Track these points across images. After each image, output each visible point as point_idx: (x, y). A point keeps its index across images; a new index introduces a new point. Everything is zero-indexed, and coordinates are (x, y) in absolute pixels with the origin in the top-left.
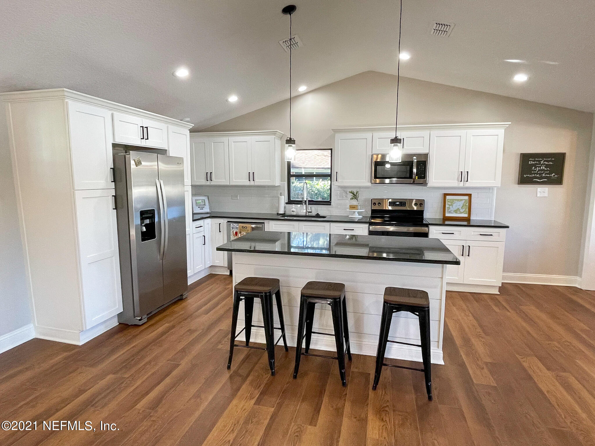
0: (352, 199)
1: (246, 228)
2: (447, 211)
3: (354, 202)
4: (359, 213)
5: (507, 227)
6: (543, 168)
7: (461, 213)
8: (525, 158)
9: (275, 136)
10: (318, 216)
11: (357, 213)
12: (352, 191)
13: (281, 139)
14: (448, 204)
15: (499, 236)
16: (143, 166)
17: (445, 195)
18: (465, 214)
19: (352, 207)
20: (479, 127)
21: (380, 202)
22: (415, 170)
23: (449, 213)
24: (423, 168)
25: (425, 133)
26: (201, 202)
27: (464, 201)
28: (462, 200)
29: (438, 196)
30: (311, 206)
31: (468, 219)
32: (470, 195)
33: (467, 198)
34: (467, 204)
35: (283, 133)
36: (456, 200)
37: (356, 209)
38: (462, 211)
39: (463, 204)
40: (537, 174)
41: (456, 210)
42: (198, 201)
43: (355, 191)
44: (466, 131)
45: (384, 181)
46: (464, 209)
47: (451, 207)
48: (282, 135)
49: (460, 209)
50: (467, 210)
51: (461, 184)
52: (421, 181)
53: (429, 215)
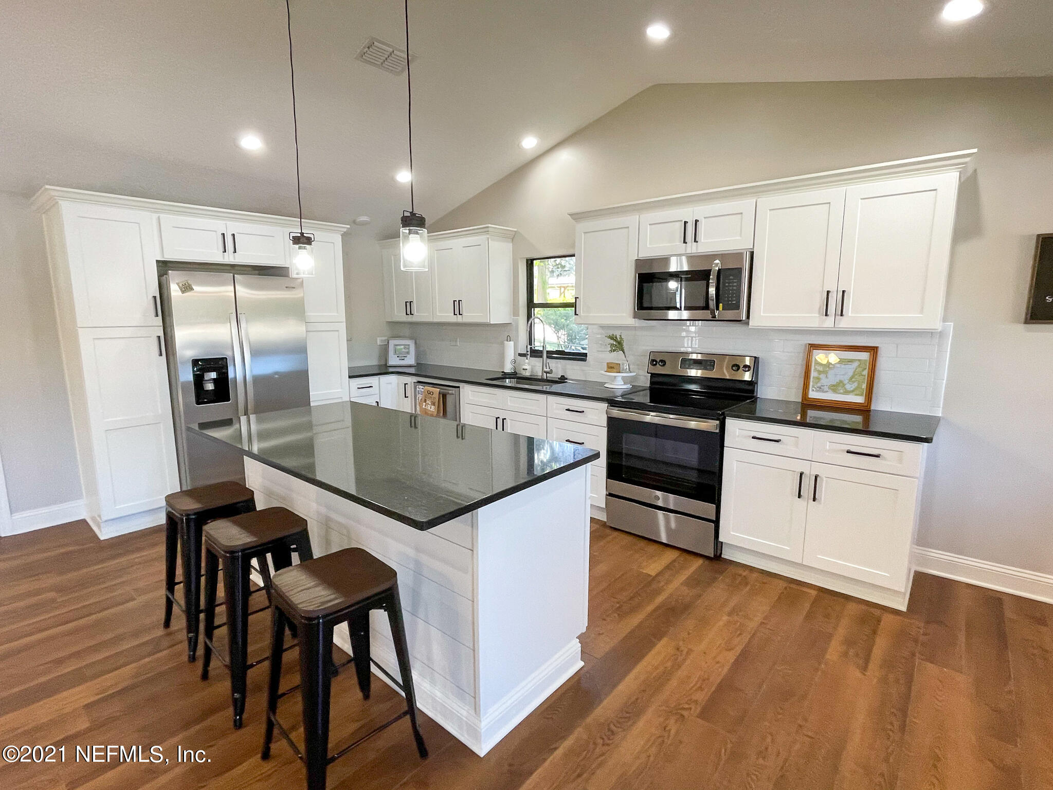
0: (613, 350)
1: (432, 394)
2: (813, 387)
3: (616, 357)
7: (847, 392)
9: (488, 236)
10: (561, 380)
11: (620, 379)
12: (613, 335)
13: (513, 240)
14: (815, 369)
15: (900, 461)
16: (196, 292)
17: (811, 348)
18: (856, 395)
19: (611, 367)
21: (664, 358)
22: (713, 291)
23: (817, 391)
24: (735, 284)
25: (746, 204)
26: (402, 349)
27: (856, 364)
28: (851, 361)
31: (864, 411)
32: (873, 350)
33: (865, 356)
34: (865, 373)
35: (516, 230)
37: (615, 370)
38: (849, 387)
39: (854, 372)
41: (834, 386)
42: (398, 347)
43: (617, 335)
44: (845, 188)
45: (667, 314)
46: (856, 384)
47: (822, 376)
48: (514, 233)
49: (846, 382)
50: (864, 386)
51: (829, 323)
52: (728, 314)
53: (771, 392)
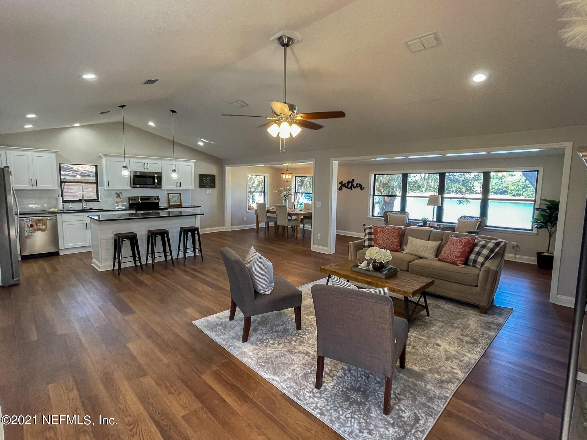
0: (117, 197)
1: (42, 220)
2: (170, 202)
3: (118, 199)
4: (122, 206)
5: (200, 207)
6: (208, 181)
7: (177, 202)
8: (201, 176)
10: (91, 209)
11: (120, 205)
12: (116, 192)
14: (170, 198)
17: (168, 194)
18: (179, 203)
19: (118, 202)
20: (184, 161)
21: (135, 198)
22: (156, 181)
24: (160, 180)
25: (159, 162)
28: (177, 196)
29: (166, 193)
30: (86, 203)
31: (180, 206)
32: (180, 194)
34: (180, 198)
36: (175, 196)
39: (178, 198)
40: (206, 183)
41: (174, 201)
43: (118, 192)
44: (178, 162)
45: (136, 186)
47: (172, 200)
49: (177, 200)
50: (180, 201)
51: (178, 188)
52: (159, 186)
53: (162, 205)
